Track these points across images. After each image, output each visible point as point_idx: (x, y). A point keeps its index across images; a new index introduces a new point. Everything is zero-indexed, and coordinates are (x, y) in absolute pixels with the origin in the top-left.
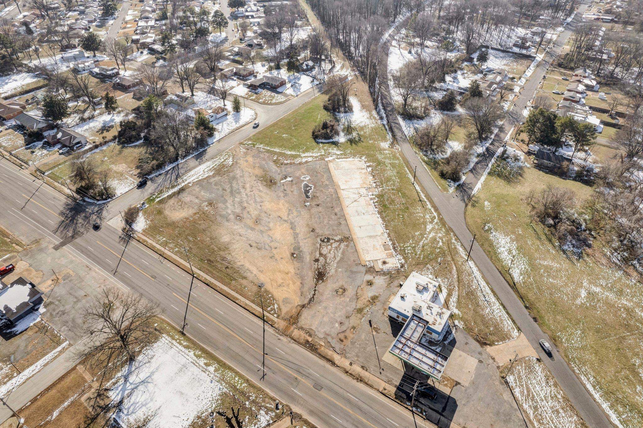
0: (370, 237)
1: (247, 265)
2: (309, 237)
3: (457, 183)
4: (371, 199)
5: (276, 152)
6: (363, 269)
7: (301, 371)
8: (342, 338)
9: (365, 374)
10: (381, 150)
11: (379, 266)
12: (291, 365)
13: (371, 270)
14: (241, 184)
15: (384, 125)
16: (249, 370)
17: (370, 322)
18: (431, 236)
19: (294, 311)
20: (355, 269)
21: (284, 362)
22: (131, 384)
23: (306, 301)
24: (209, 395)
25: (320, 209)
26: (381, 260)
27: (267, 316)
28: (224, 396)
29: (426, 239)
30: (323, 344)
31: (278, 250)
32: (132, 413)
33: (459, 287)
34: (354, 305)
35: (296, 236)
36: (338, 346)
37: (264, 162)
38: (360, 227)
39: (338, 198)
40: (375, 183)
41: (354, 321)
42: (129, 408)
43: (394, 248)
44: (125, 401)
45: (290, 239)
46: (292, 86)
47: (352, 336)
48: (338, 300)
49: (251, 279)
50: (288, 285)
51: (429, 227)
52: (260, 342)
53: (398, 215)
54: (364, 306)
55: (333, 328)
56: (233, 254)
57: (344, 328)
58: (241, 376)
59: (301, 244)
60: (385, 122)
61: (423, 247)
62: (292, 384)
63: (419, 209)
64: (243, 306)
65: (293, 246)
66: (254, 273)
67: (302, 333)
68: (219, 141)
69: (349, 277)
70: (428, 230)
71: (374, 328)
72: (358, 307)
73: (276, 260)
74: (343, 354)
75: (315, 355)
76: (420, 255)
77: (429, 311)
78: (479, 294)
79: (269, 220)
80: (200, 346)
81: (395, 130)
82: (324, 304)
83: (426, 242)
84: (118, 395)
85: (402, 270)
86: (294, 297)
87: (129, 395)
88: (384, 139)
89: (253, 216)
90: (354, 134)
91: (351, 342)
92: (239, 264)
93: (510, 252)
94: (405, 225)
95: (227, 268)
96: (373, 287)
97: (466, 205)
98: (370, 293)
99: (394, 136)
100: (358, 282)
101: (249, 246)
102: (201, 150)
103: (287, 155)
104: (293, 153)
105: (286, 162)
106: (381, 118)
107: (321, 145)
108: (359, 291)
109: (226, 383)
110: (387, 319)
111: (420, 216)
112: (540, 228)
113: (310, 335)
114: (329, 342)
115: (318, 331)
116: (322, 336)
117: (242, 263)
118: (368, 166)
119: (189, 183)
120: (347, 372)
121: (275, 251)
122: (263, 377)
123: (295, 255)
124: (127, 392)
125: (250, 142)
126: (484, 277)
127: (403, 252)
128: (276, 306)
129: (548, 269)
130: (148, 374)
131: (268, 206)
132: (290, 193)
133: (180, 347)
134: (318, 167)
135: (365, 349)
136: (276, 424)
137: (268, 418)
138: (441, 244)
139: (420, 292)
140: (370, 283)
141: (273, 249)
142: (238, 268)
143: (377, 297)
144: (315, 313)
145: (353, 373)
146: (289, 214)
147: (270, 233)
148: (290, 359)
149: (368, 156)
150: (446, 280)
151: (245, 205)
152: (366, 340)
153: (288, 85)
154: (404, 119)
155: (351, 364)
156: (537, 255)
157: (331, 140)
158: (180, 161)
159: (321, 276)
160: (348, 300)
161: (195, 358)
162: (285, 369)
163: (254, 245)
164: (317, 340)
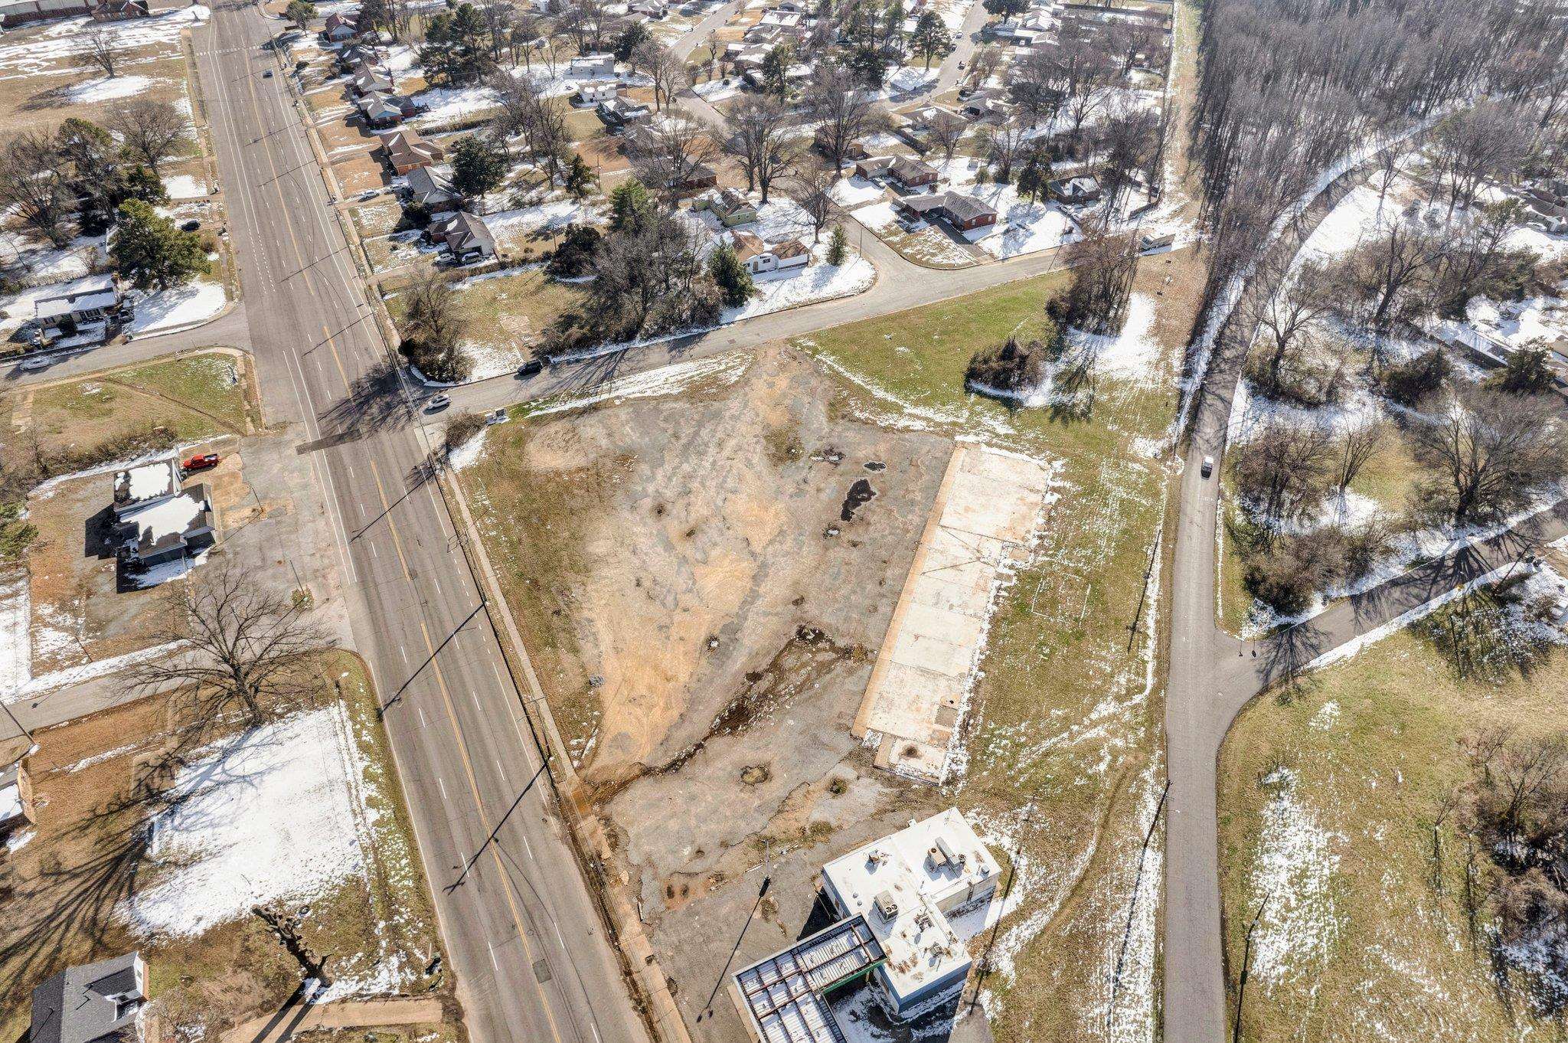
0: (924, 672)
1: (600, 626)
2: (777, 614)
4: (1000, 577)
5: (851, 382)
6: (846, 745)
7: (536, 916)
8: (677, 890)
9: (664, 1002)
10: (1122, 457)
11: (891, 756)
12: (525, 889)
13: (863, 756)
14: (720, 435)
15: (1183, 392)
16: (441, 856)
17: (767, 883)
18: (1091, 734)
19: (619, 771)
20: (827, 735)
21: (515, 873)
22: (224, 771)
23: (662, 763)
24: (328, 868)
25: (855, 555)
26: (908, 743)
27: (558, 757)
28: (355, 883)
29: (1071, 738)
30: (626, 879)
31: (687, 616)
32: (187, 829)
33: (1063, 906)
34: (759, 824)
35: (751, 598)
36: (653, 900)
37: (806, 399)
39: (917, 543)
40: (1040, 537)
41: (730, 861)
42: (188, 817)
43: (965, 726)
44: (193, 800)
45: (732, 600)
47: (701, 893)
48: (734, 793)
49: (585, 660)
50: (651, 707)
51: (1106, 708)
52: (504, 806)
53: (1042, 644)
54: (783, 836)
55: (673, 852)
56: (589, 588)
57: (698, 866)
58: (415, 862)
59: (748, 623)
60: (1191, 386)
62: (497, 933)
63: (1113, 651)
64: (531, 711)
65: (728, 620)
67: (601, 832)
68: (746, 321)
69: (798, 749)
70: (1094, 716)
71: (767, 902)
72: (766, 833)
73: (668, 638)
74: (651, 925)
75: (592, 897)
76: (1021, 772)
77: (914, 930)
78: (1110, 953)
79: (718, 540)
80: (390, 757)
81: (1207, 418)
82: (693, 788)
83: (1065, 745)
84: (190, 781)
85: (945, 788)
86: (644, 740)
87: (206, 792)
88: (1156, 430)
89: (694, 515)
90: (1081, 395)
91: (689, 908)
92: (586, 614)
94: (1039, 677)
95: (557, 613)
96: (839, 802)
97: (1265, 690)
98: (821, 810)
99: (1190, 431)
100: (810, 773)
101: (634, 582)
102: (695, 331)
104: (891, 398)
105: (857, 414)
106: (1187, 374)
107: (973, 398)
109: (376, 860)
110: (812, 897)
112: (1462, 850)
113: (614, 846)
114: (640, 882)
115: (636, 845)
116: (635, 858)
117: (593, 615)
118: (1054, 490)
119: (618, 397)
120: (628, 973)
121: (678, 617)
122: (454, 886)
123: (715, 644)
124: (207, 784)
125: (811, 344)
127: (979, 744)
128: (592, 743)
130: (262, 768)
131: (741, 505)
132: (813, 492)
133: (352, 740)
135: (708, 940)
136: (403, 1002)
137: (397, 979)
139: (932, 868)
140: (838, 788)
142: (578, 623)
143: (830, 830)
144: (661, 799)
145: (640, 984)
146: (771, 542)
147: (700, 570)
148: (535, 875)
149: (1077, 461)
150: (1043, 871)
151: (695, 485)
152: (726, 921)
153: (998, 229)
154: (1254, 393)
155: (649, 960)
157: (1008, 394)
158: (638, 343)
159: (736, 718)
160: (757, 803)
161: (360, 777)
162: (509, 895)
163: (647, 583)
164: (619, 863)
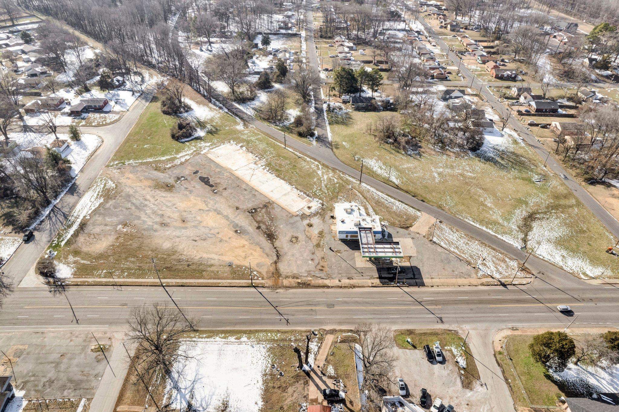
0: (285, 195)
2: (238, 215)
3: (314, 137)
4: (264, 169)
5: (150, 162)
6: (298, 218)
7: (311, 303)
8: (321, 268)
9: (354, 282)
10: (240, 132)
11: (307, 212)
12: (300, 303)
13: (303, 216)
15: (227, 113)
16: (273, 323)
17: (330, 249)
18: (325, 178)
19: (271, 269)
20: (292, 221)
21: (294, 305)
22: (186, 389)
23: (275, 258)
24: (259, 356)
25: (229, 191)
26: (306, 207)
27: (254, 283)
29: (324, 181)
30: (311, 279)
31: (221, 234)
33: (368, 202)
34: (311, 246)
35: (227, 218)
36: (322, 275)
37: (147, 174)
38: (272, 191)
39: (238, 178)
40: (256, 157)
41: (319, 254)
43: (308, 196)
46: (116, 103)
47: (326, 264)
48: (297, 246)
49: (218, 264)
50: (252, 254)
51: (319, 172)
52: (264, 302)
53: (293, 173)
54: (318, 241)
55: (309, 265)
56: (185, 253)
57: (316, 261)
58: (271, 331)
59: (237, 222)
60: (226, 110)
61: (326, 187)
62: (311, 315)
63: (304, 164)
64: (228, 285)
65: (231, 226)
66: (217, 258)
67: (291, 280)
68: (81, 171)
69: (292, 228)
70: (320, 175)
71: (336, 251)
72: (315, 244)
73: (226, 241)
74: (329, 277)
75: (312, 289)
76: (328, 193)
77: (365, 222)
79: (193, 216)
80: (218, 331)
81: (239, 114)
82: (290, 254)
83: (325, 183)
85: (324, 207)
86: (263, 260)
88: (236, 123)
89: (176, 218)
90: (209, 126)
91: (329, 268)
92: (197, 258)
93: (381, 168)
94: (302, 178)
95: (188, 265)
96: (315, 227)
97: (332, 149)
98: (315, 231)
99: (242, 119)
100: (302, 229)
101: (194, 242)
103: (163, 161)
104: (168, 157)
105: (167, 166)
106: (220, 108)
107: (187, 144)
108: (308, 234)
109: (265, 341)
110: (340, 242)
111: (308, 168)
112: (387, 146)
113: (297, 278)
114: (314, 276)
115: (301, 273)
116: (305, 274)
117: (199, 256)
118: (241, 147)
119: (85, 217)
120: (341, 287)
121: (220, 236)
122: (288, 322)
123: (239, 232)
126: (377, 190)
127: (315, 196)
128: (255, 272)
129: (409, 169)
132: (193, 189)
134: (200, 161)
135: (341, 267)
136: (324, 344)
137: (315, 344)
138: (336, 180)
139: (350, 213)
140: (310, 225)
141: (217, 235)
142: (199, 261)
143: (322, 231)
144: (288, 262)
145: (346, 285)
146: (207, 205)
147: (203, 224)
148: (296, 300)
149: (234, 140)
150: (357, 201)
151: (161, 212)
152: (337, 261)
153: (112, 103)
154: (239, 104)
155: (340, 281)
156: (397, 164)
157: (193, 137)
158: (55, 202)
159: (271, 237)
160: (304, 242)
161: (224, 340)
163: (197, 239)
164: (304, 279)
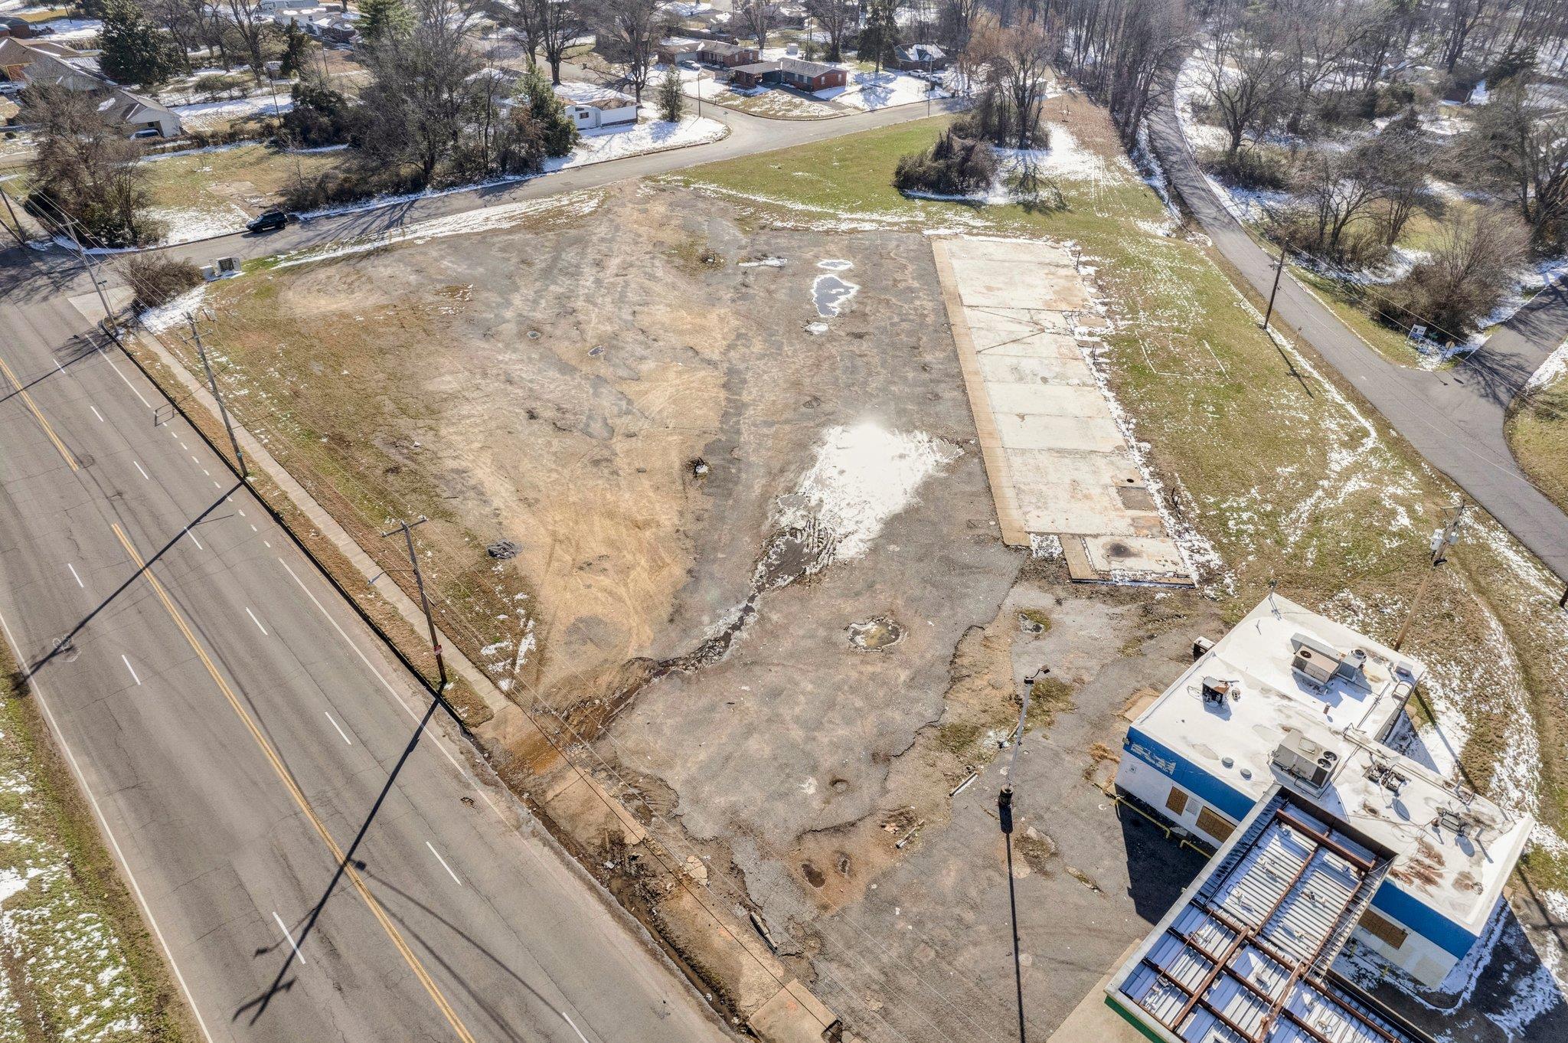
0: (1061, 452)
3: (1453, 349)
4: (1082, 344)
5: (753, 201)
6: (1011, 564)
8: (825, 864)
10: (1136, 236)
11: (1094, 559)
13: (1045, 569)
14: (593, 256)
17: (1005, 801)
18: (1353, 486)
19: (604, 680)
20: (967, 555)
23: (685, 648)
25: (865, 347)
26: (1107, 540)
29: (1330, 494)
30: (699, 872)
31: (636, 443)
34: (928, 707)
36: (783, 903)
37: (701, 219)
39: (947, 327)
40: (1104, 304)
41: (909, 784)
43: (1173, 507)
45: (706, 415)
46: (863, 90)
47: (880, 859)
48: (851, 667)
50: (625, 570)
51: (1340, 459)
53: (1198, 402)
54: (986, 718)
55: (783, 796)
56: (443, 432)
57: (848, 811)
59: (746, 437)
60: (1159, 182)
61: (1316, 520)
63: (1290, 396)
65: (710, 438)
66: (497, 502)
67: (606, 794)
68: (578, 168)
69: (929, 581)
70: (1336, 467)
71: (1026, 839)
73: (615, 473)
75: (634, 932)
77: (1380, 796)
79: (645, 353)
80: (53, 756)
81: (1195, 202)
82: (772, 677)
83: (1329, 503)
85: (1208, 591)
86: (634, 621)
88: (1155, 215)
89: (590, 334)
90: (1045, 193)
91: (869, 895)
92: (450, 464)
95: (395, 470)
96: (1048, 644)
97: (1510, 414)
98: (1027, 661)
99: (1188, 213)
100: (975, 607)
101: (524, 415)
102: (511, 179)
103: (791, 210)
104: (814, 208)
105: (779, 224)
106: (1148, 173)
107: (918, 202)
108: (972, 650)
110: (1107, 809)
111: (1296, 419)
113: (644, 815)
114: (735, 870)
115: (696, 801)
116: (705, 827)
117: (466, 464)
118: (1084, 263)
119: (418, 238)
121: (621, 445)
123: (702, 470)
125: (678, 178)
127: (1214, 526)
128: (527, 644)
131: (662, 315)
132: (763, 294)
134: (892, 245)
135: (946, 951)
138: (1405, 521)
139: (1314, 686)
140: (1040, 623)
141: (618, 439)
142: (440, 477)
143: (1064, 689)
144: (712, 708)
146: (731, 347)
149: (1086, 241)
151: (579, 304)
152: (963, 899)
153: (852, 88)
154: (1228, 184)
155: (835, 1032)
157: (957, 197)
163: (547, 414)
164: (672, 844)
